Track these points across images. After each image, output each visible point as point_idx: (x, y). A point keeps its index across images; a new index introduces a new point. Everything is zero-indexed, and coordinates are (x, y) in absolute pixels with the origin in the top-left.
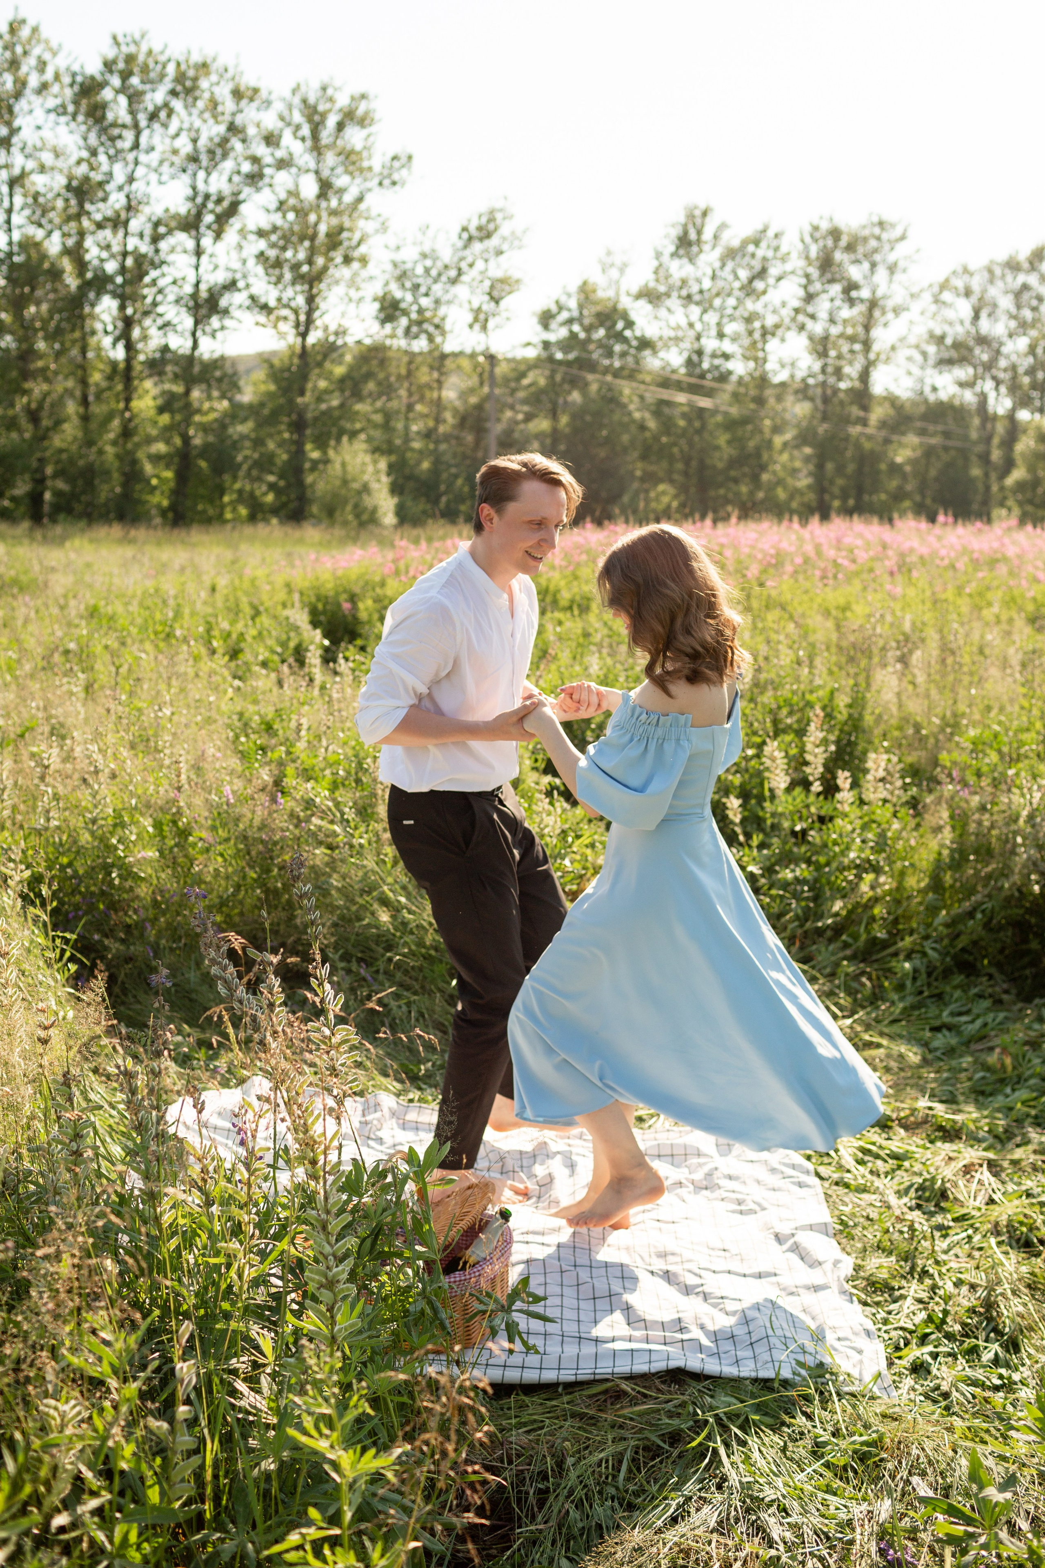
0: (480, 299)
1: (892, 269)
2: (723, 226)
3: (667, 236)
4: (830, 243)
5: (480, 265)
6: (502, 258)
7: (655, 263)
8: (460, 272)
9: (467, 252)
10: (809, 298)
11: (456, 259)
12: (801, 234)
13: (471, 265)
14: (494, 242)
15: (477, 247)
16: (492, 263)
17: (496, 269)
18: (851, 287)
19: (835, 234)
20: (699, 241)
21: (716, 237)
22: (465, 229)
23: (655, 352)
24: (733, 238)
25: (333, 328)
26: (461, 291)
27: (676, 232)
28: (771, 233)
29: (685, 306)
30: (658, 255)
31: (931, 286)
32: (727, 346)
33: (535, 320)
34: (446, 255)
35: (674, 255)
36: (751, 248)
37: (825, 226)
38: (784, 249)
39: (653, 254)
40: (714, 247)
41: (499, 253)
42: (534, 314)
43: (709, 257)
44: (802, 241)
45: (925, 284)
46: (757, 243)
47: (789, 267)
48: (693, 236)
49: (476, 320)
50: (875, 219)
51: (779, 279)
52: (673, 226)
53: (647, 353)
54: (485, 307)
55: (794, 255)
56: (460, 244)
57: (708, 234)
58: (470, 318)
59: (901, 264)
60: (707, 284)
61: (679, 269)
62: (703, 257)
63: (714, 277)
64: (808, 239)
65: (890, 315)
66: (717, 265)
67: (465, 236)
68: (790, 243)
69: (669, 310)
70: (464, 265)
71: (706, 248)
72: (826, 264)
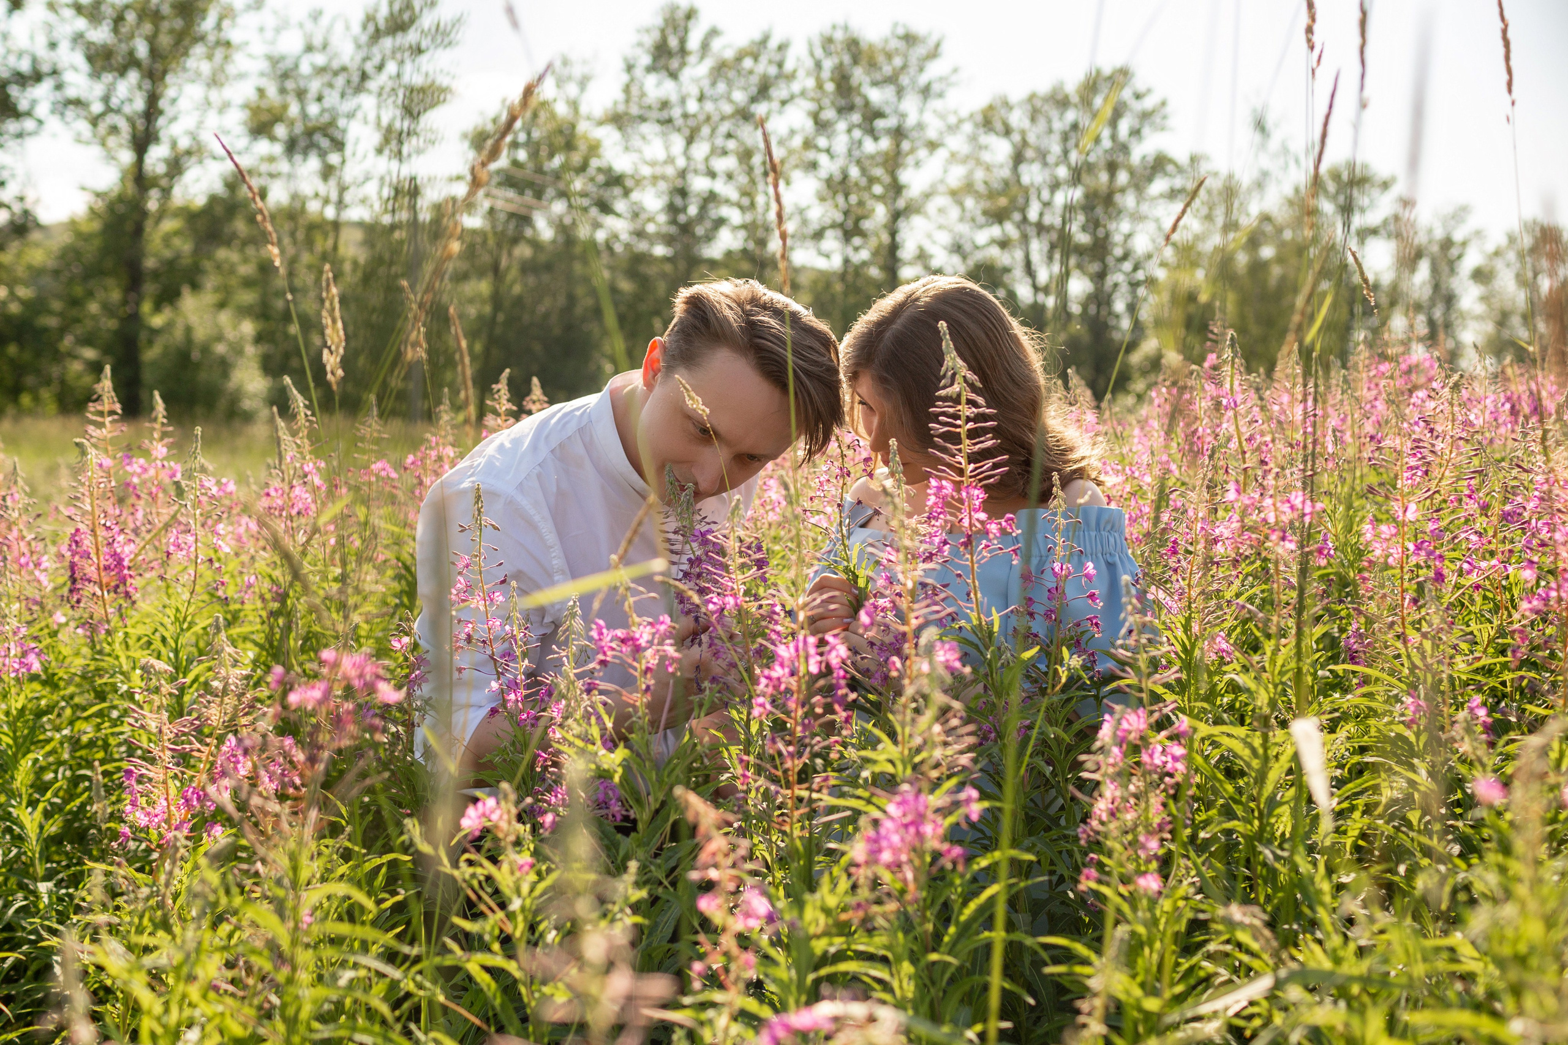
0: (390, 114)
1: (926, 92)
2: (714, 32)
3: (640, 44)
4: (847, 59)
5: (391, 67)
6: (424, 59)
7: (625, 78)
8: (364, 76)
9: (375, 50)
10: (822, 126)
11: (358, 58)
12: (810, 45)
13: (380, 68)
14: (412, 37)
15: (387, 43)
16: (408, 67)
17: (413, 76)
18: (872, 115)
19: (853, 45)
20: (683, 51)
21: (705, 46)
22: (370, 18)
23: (627, 193)
24: (725, 47)
25: (184, 143)
26: (367, 102)
27: (650, 40)
28: (773, 44)
29: (664, 134)
30: (630, 68)
31: (971, 116)
32: (721, 187)
33: (466, 144)
34: (346, 52)
35: (650, 69)
36: (748, 63)
37: (839, 35)
38: (789, 66)
39: (621, 65)
40: (702, 58)
41: (418, 51)
42: (465, 136)
43: (696, 72)
44: (812, 54)
45: (964, 113)
46: (756, 58)
47: (796, 87)
48: (673, 42)
49: (387, 140)
50: (901, 31)
51: (784, 103)
52: (648, 31)
53: (617, 191)
54: (397, 125)
55: (801, 74)
56: (364, 38)
57: (694, 42)
58: (376, 138)
59: (936, 87)
60: (692, 106)
61: (656, 87)
62: (686, 74)
63: (701, 98)
64: (819, 52)
65: (922, 153)
66: (706, 83)
67: (371, 28)
68: (797, 57)
69: (644, 138)
70: (369, 67)
71: (692, 59)
72: (843, 84)
